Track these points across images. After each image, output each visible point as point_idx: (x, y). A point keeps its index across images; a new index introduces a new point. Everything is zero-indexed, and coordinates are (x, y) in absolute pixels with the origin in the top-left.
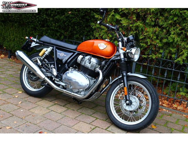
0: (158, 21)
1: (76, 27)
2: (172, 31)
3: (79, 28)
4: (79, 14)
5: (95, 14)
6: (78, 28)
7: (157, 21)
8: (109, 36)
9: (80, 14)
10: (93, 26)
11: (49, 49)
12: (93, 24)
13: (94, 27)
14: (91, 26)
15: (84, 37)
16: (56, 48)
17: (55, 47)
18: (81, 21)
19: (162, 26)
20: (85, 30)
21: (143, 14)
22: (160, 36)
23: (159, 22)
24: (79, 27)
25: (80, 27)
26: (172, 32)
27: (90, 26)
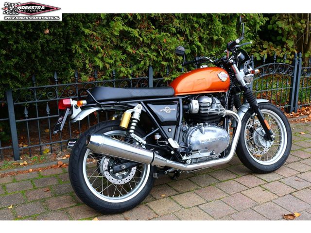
11: (138, 109)
16: (146, 103)
17: (142, 102)
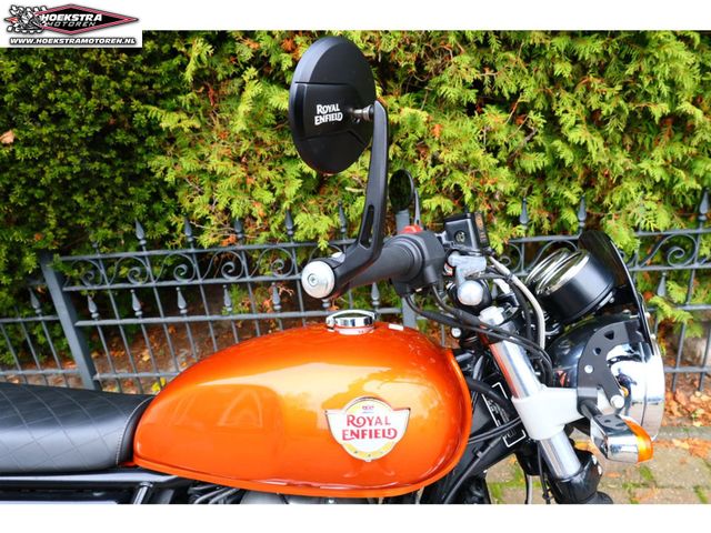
0: (492, 78)
1: (79, 199)
2: (566, 112)
3: (98, 199)
4: (65, 132)
5: (153, 111)
6: (91, 200)
7: (487, 80)
8: (258, 201)
9: (70, 132)
10: (165, 171)
12: (158, 162)
13: (170, 178)
14: (158, 175)
15: (138, 226)
18: (96, 165)
19: (514, 97)
20: (130, 197)
21: (412, 57)
22: (507, 145)
23: (499, 81)
24: (93, 191)
25: (102, 190)
26: (566, 116)
27: (148, 172)
